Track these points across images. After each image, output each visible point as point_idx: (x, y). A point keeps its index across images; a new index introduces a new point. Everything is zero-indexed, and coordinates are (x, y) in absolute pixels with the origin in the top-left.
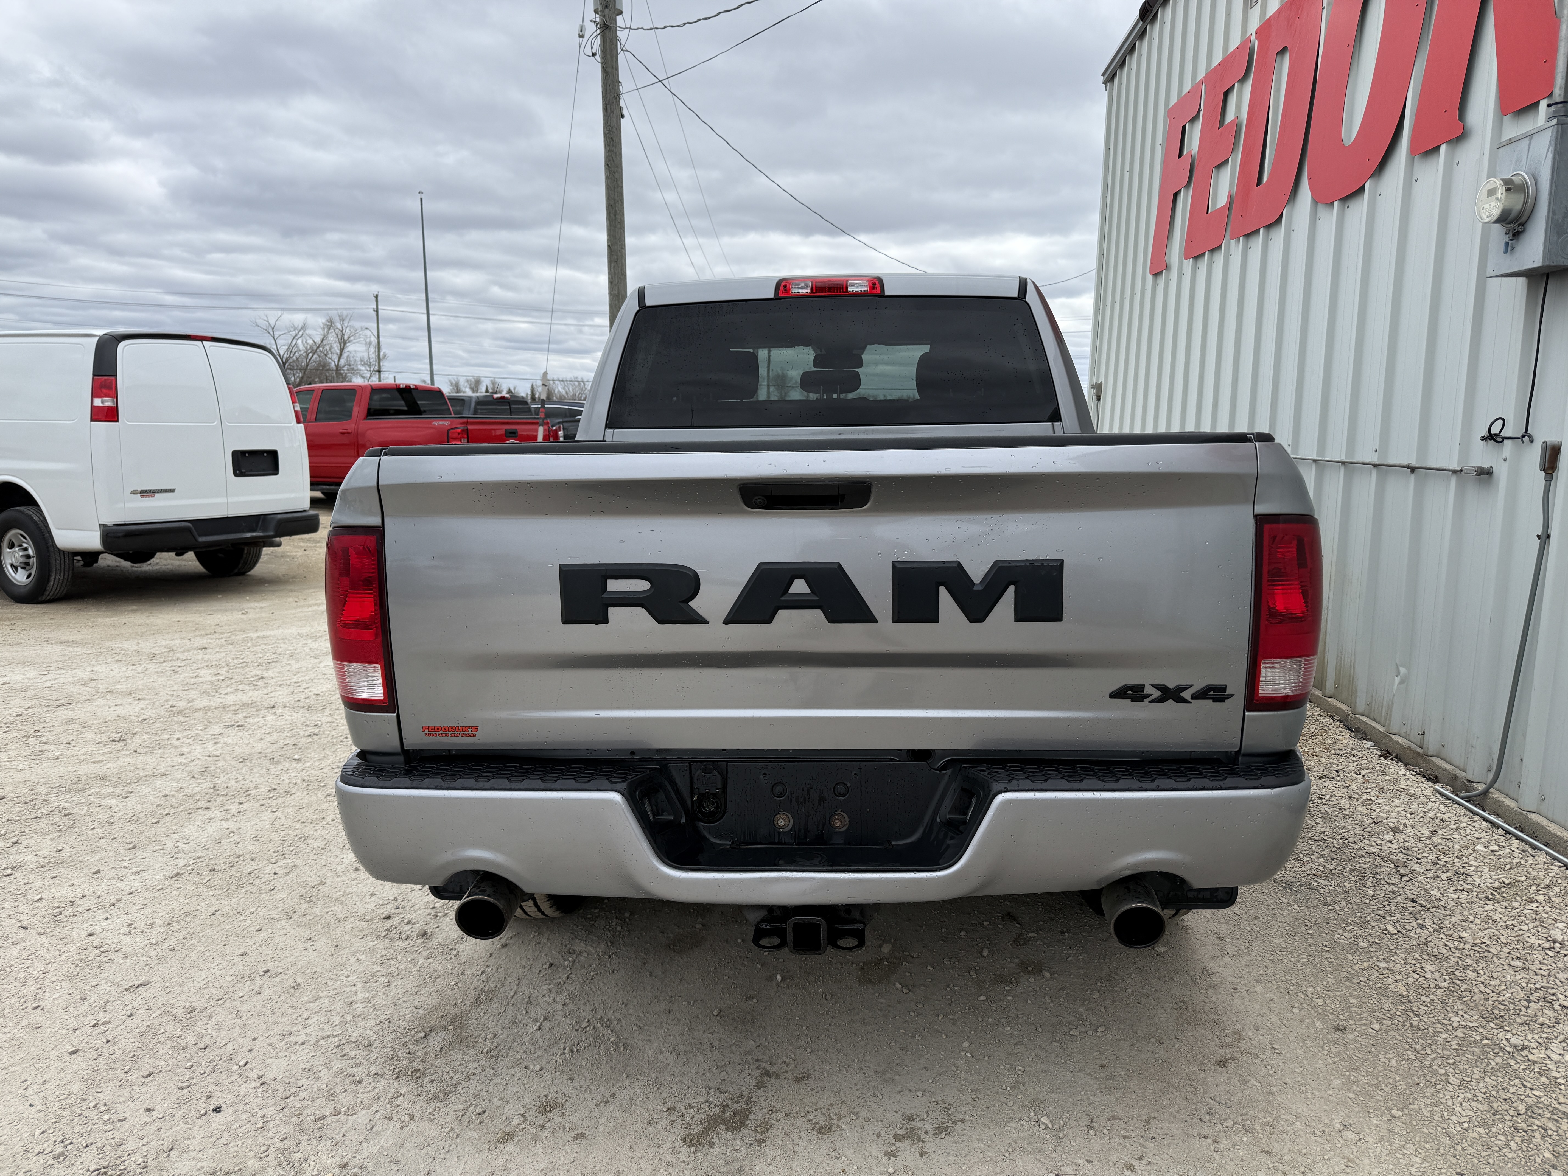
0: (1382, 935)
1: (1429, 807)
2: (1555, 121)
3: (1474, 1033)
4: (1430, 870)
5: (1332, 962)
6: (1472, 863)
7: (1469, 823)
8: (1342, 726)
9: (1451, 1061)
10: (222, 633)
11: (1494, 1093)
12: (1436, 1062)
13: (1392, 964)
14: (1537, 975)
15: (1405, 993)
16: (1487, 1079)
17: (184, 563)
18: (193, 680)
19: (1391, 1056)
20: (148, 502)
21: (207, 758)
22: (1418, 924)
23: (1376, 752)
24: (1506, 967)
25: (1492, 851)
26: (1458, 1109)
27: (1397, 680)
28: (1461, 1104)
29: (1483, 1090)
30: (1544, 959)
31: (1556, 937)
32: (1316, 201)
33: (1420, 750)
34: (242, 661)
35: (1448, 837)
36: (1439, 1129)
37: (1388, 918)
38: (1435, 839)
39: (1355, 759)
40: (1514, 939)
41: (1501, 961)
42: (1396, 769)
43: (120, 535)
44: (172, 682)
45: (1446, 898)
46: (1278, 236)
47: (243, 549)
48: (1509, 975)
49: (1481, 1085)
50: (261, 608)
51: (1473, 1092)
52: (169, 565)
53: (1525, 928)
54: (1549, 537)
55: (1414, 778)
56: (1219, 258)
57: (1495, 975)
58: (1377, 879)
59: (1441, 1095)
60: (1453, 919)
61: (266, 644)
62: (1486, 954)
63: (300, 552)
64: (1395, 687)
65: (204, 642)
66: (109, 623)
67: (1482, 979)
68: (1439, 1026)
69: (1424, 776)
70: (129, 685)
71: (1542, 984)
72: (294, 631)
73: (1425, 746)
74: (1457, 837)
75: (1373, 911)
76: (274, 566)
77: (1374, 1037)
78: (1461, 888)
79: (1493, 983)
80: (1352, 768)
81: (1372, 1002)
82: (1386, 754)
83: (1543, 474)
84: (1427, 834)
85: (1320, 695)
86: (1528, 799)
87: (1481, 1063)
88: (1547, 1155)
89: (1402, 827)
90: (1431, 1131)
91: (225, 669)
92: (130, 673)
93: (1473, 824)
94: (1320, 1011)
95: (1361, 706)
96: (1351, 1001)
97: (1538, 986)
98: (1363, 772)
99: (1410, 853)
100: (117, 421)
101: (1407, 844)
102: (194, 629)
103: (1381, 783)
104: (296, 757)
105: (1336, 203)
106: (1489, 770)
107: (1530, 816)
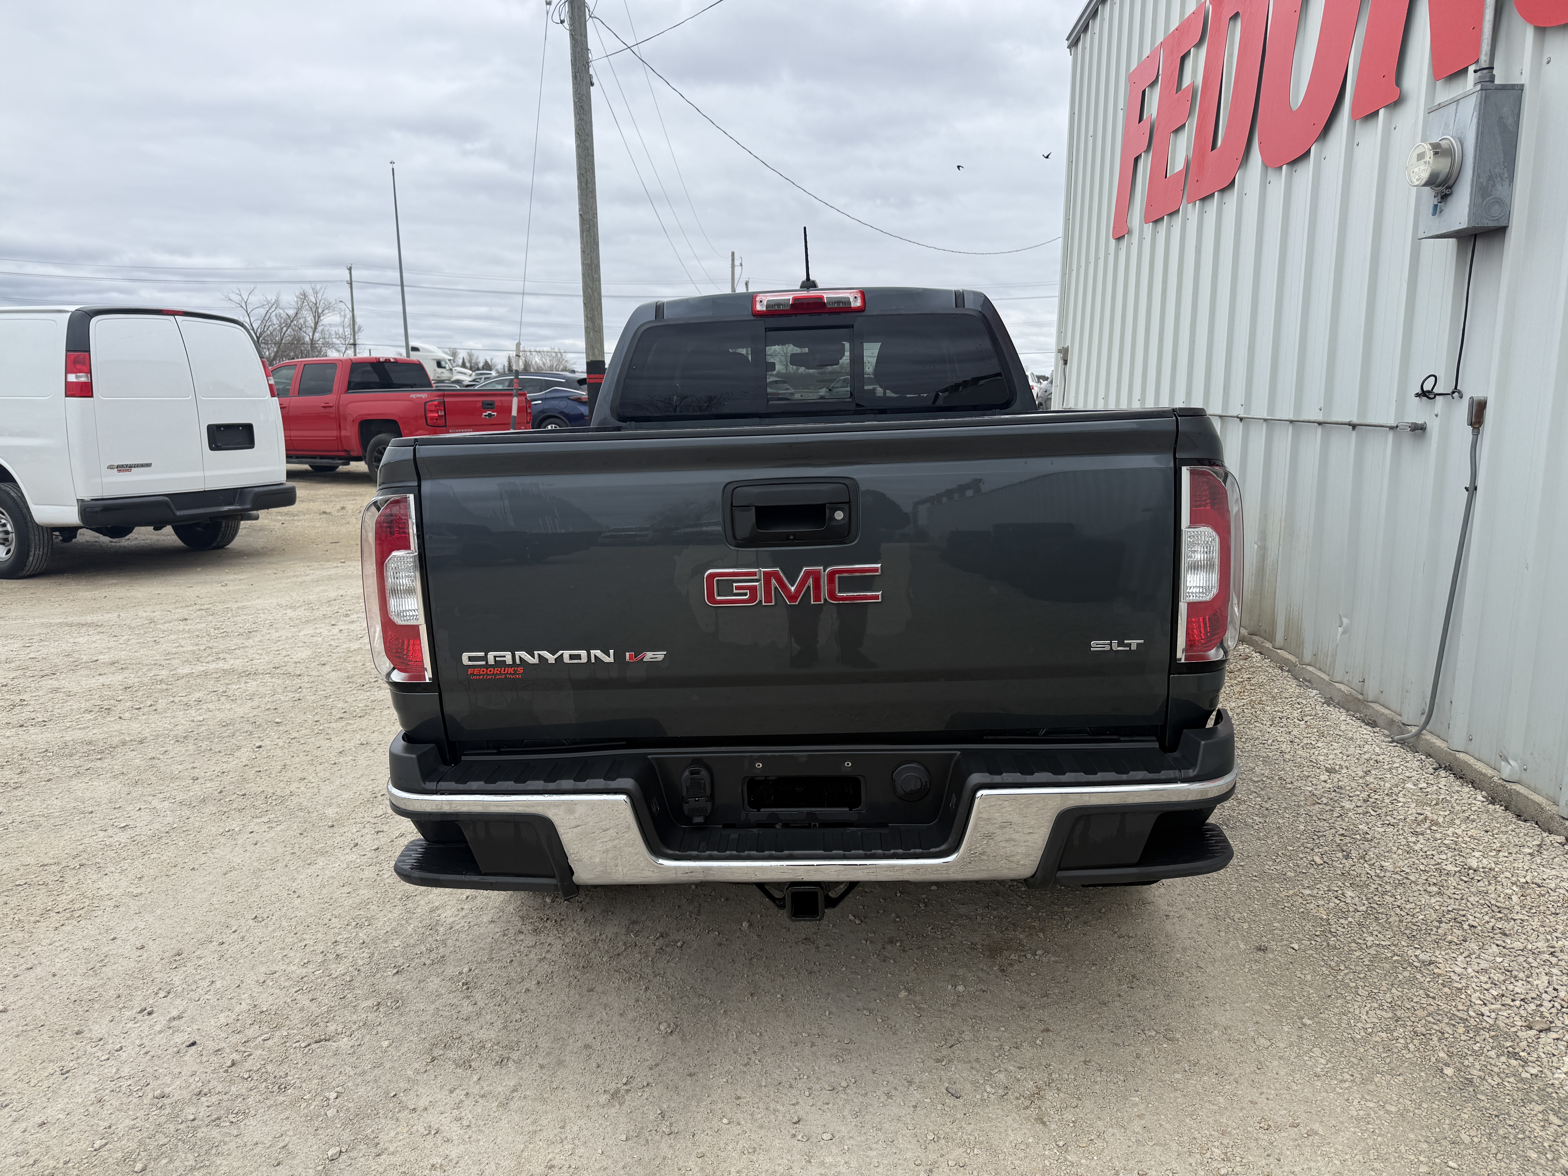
0: (1309, 865)
1: (1365, 750)
2: (1479, 87)
3: (1386, 951)
4: (1361, 806)
5: (1260, 891)
6: (1401, 799)
7: (1402, 763)
8: (1290, 676)
9: (1362, 976)
10: (201, 605)
11: (1399, 1003)
12: (1348, 977)
13: (1315, 891)
14: (1450, 898)
15: (1325, 917)
16: (1394, 990)
17: (163, 538)
18: (174, 650)
19: (1307, 972)
20: (125, 477)
21: (190, 723)
22: (1343, 856)
23: (1319, 699)
24: (1422, 892)
25: (1421, 789)
26: (1364, 1017)
27: (1340, 630)
28: (1367, 1012)
29: (1389, 1000)
30: (1458, 885)
31: (1471, 864)
32: (1266, 165)
33: (1360, 697)
34: (222, 631)
35: (1380, 777)
36: (1345, 1034)
37: (1316, 850)
38: (1367, 778)
39: (1299, 706)
40: (1433, 867)
41: (1418, 887)
42: (1338, 716)
43: (98, 509)
44: (154, 652)
45: (1373, 832)
46: (1232, 198)
47: (221, 523)
48: (1425, 899)
49: (1388, 995)
50: (240, 580)
51: (1379, 1001)
52: (147, 539)
53: (1444, 857)
54: (1476, 489)
55: (1353, 723)
56: (1178, 221)
57: (1411, 899)
58: (1310, 815)
59: (1350, 1005)
60: (1377, 851)
61: (245, 615)
62: (1405, 881)
63: (279, 524)
64: (1338, 637)
65: (184, 613)
66: (89, 597)
67: (1398, 903)
68: (1354, 945)
69: (1363, 721)
70: (112, 656)
71: (1454, 907)
72: (274, 601)
73: (1365, 692)
74: (1389, 776)
75: (1303, 844)
76: (252, 539)
77: (1293, 955)
78: (1387, 822)
79: (1408, 907)
80: (1296, 715)
81: (1294, 925)
82: (1329, 701)
83: (1470, 428)
84: (1361, 774)
85: (1271, 647)
86: (1457, 740)
87: (1390, 977)
88: (1442, 1054)
89: (1337, 768)
90: (1337, 1036)
91: (205, 639)
92: (112, 644)
93: (1406, 764)
94: (1245, 934)
95: (1308, 657)
96: (1274, 925)
97: (1450, 908)
98: (1306, 719)
99: (1343, 791)
100: (92, 396)
101: (1340, 783)
102: (174, 601)
103: (1322, 729)
104: (278, 720)
105: (1284, 167)
106: (1423, 714)
107: (1458, 755)
